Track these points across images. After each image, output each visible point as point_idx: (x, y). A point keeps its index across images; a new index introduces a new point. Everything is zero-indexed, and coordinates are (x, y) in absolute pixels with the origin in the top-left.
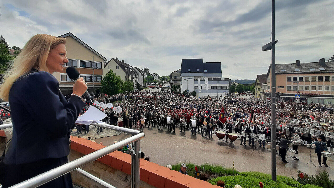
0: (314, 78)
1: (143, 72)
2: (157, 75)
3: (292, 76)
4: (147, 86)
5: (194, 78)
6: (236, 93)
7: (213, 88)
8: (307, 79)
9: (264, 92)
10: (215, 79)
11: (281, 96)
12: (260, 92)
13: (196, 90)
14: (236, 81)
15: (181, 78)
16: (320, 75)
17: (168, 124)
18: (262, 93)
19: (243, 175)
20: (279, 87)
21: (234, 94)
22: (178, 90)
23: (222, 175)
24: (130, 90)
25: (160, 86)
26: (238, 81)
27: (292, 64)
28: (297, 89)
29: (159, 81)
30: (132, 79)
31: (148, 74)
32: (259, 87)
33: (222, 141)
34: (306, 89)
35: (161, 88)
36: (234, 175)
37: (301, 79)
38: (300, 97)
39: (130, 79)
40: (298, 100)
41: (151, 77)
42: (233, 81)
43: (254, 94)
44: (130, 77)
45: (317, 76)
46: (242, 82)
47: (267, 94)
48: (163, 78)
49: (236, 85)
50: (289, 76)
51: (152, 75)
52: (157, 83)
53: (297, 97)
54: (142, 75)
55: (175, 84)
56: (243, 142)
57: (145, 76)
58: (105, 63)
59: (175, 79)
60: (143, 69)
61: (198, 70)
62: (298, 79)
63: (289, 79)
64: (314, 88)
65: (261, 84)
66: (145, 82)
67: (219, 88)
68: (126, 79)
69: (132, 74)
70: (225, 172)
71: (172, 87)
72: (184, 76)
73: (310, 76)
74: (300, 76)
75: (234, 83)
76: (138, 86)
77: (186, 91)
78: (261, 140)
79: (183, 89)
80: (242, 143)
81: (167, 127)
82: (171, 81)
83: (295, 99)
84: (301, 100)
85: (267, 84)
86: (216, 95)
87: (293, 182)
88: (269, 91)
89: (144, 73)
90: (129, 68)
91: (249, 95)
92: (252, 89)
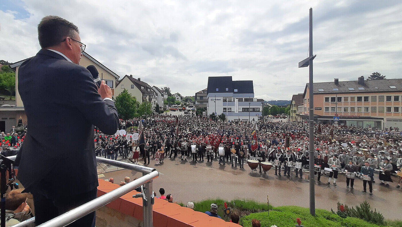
0: (353, 99)
1: (163, 91)
2: (179, 95)
3: (330, 97)
4: (167, 109)
5: (222, 99)
6: (269, 116)
7: (243, 110)
8: (346, 99)
9: (301, 114)
10: (246, 100)
11: (318, 119)
12: (296, 115)
13: (224, 113)
14: (269, 102)
15: (208, 99)
16: (359, 95)
17: (193, 154)
18: (298, 115)
19: (279, 210)
20: (317, 109)
21: (268, 117)
22: (204, 113)
23: (255, 211)
24: (148, 113)
25: (184, 109)
26: (272, 102)
27: (329, 83)
28: (335, 111)
29: (182, 103)
30: (150, 100)
31: (170, 95)
32: (294, 109)
33: (254, 172)
34: (345, 110)
35: (184, 110)
36: (268, 210)
37: (339, 99)
38: (338, 119)
39: (148, 100)
40: (336, 122)
41: (172, 98)
42: (267, 102)
43: (290, 117)
44: (147, 98)
45: (356, 96)
46: (276, 103)
47: (303, 117)
48: (187, 99)
49: (269, 106)
50: (327, 96)
51: (173, 95)
52: (180, 104)
53: (335, 119)
54: (163, 95)
55: (201, 106)
56: (278, 172)
57: (166, 97)
58: (117, 80)
59: (201, 101)
60: (164, 89)
61: (227, 89)
62: (336, 99)
63: (327, 99)
64: (353, 109)
65: (297, 105)
66: (165, 104)
67: (251, 110)
68: (143, 100)
69: (150, 95)
70: (259, 207)
71: (198, 109)
72: (211, 97)
73: (349, 96)
74: (339, 96)
75: (268, 104)
76: (157, 108)
77: (213, 114)
78: (297, 169)
79: (210, 112)
80: (276, 173)
81: (191, 156)
82: (196, 103)
83: (333, 121)
84: (340, 122)
85: (303, 105)
86: (247, 118)
87: (333, 216)
88: (306, 113)
89: (164, 93)
90: (147, 87)
91: (284, 118)
92: (288, 111)
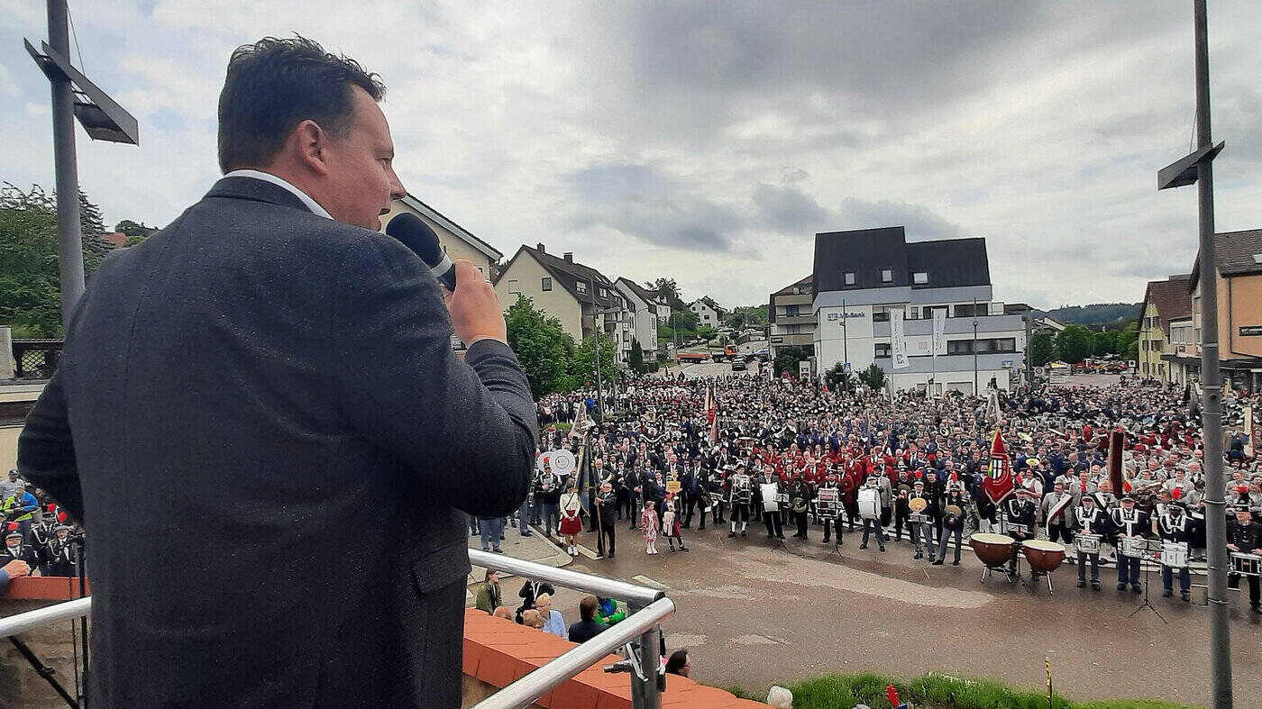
2: (711, 304)
4: (671, 355)
5: (869, 311)
6: (1054, 365)
7: (953, 349)
9: (1180, 355)
10: (963, 311)
11: (1253, 371)
13: (881, 363)
14: (1055, 314)
15: (816, 313)
20: (1247, 332)
21: (1047, 371)
30: (610, 328)
35: (731, 358)
41: (688, 315)
42: (1043, 316)
43: (1137, 367)
44: (600, 322)
46: (1082, 315)
47: (1191, 366)
49: (1054, 330)
51: (690, 305)
55: (792, 341)
57: (665, 312)
59: (791, 321)
60: (654, 286)
61: (887, 275)
65: (1164, 322)
66: (662, 337)
67: (982, 347)
68: (585, 331)
69: (608, 311)
72: (828, 307)
75: (1046, 321)
76: (636, 355)
77: (839, 367)
78: (1169, 569)
82: (775, 329)
85: (1190, 319)
89: (657, 300)
90: (594, 281)
91: (1117, 371)
92: (1127, 345)
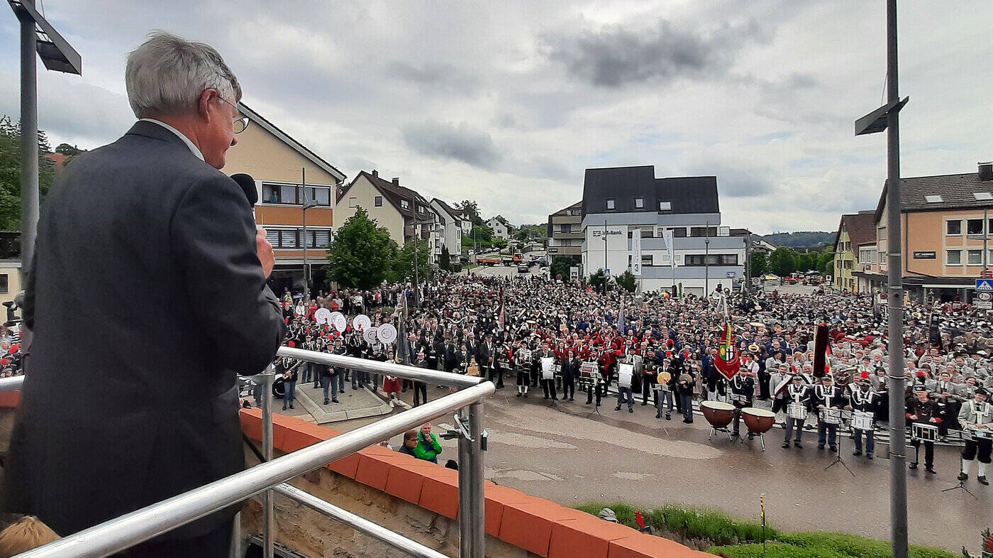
1: (459, 213)
3: (964, 218)
7: (689, 262)
9: (867, 272)
10: (697, 232)
12: (853, 274)
14: (768, 238)
15: (584, 231)
18: (860, 275)
20: (919, 256)
21: (762, 281)
22: (573, 269)
24: (421, 272)
25: (516, 259)
26: (774, 238)
27: (962, 177)
28: (982, 262)
29: (513, 243)
30: (425, 235)
31: (477, 221)
33: (720, 433)
39: (419, 237)
40: (985, 296)
41: (485, 228)
44: (418, 231)
46: (790, 240)
47: (876, 280)
49: (768, 250)
50: (954, 217)
51: (487, 222)
52: (505, 247)
53: (982, 286)
55: (564, 251)
57: (467, 226)
59: (565, 236)
60: (461, 206)
61: (640, 203)
62: (986, 226)
63: (954, 227)
65: (854, 245)
66: (466, 244)
67: (712, 261)
68: (407, 238)
69: (424, 222)
70: (736, 531)
72: (593, 225)
75: (763, 243)
76: (445, 256)
77: (600, 273)
79: (591, 267)
82: (552, 242)
83: (973, 293)
85: (875, 244)
86: (702, 283)
91: (816, 283)
92: (825, 263)
